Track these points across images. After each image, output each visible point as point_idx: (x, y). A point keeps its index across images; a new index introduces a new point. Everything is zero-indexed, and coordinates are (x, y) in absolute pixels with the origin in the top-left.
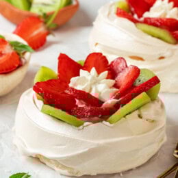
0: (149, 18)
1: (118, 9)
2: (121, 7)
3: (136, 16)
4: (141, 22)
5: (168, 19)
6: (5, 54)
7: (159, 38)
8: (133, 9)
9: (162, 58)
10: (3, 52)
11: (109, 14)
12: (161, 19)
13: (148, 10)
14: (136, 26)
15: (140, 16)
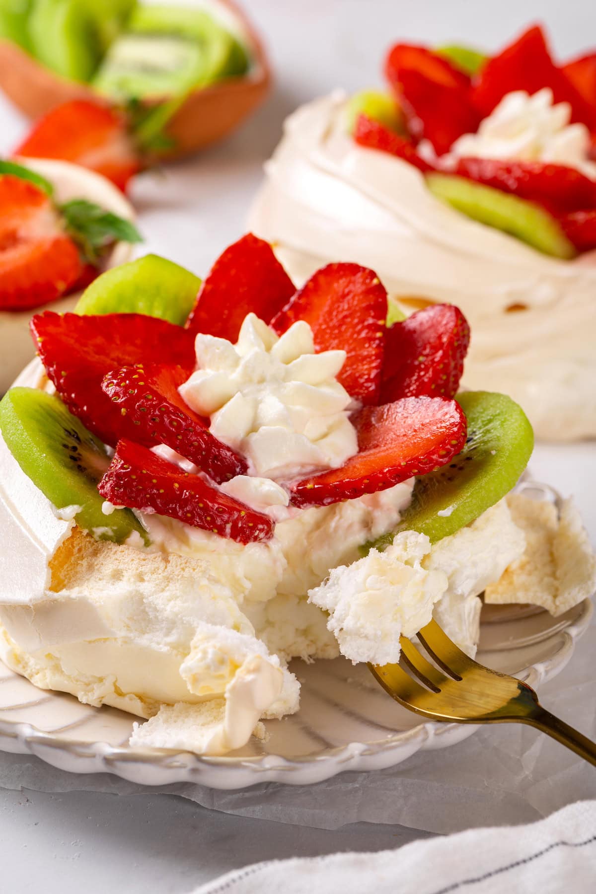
0: (476, 161)
1: (362, 120)
2: (372, 111)
3: (426, 151)
4: (446, 173)
5: (548, 167)
6: (25, 241)
7: (511, 232)
8: (416, 125)
9: (516, 307)
10: (22, 233)
11: (327, 134)
12: (520, 165)
13: (473, 128)
14: (428, 184)
15: (442, 150)
